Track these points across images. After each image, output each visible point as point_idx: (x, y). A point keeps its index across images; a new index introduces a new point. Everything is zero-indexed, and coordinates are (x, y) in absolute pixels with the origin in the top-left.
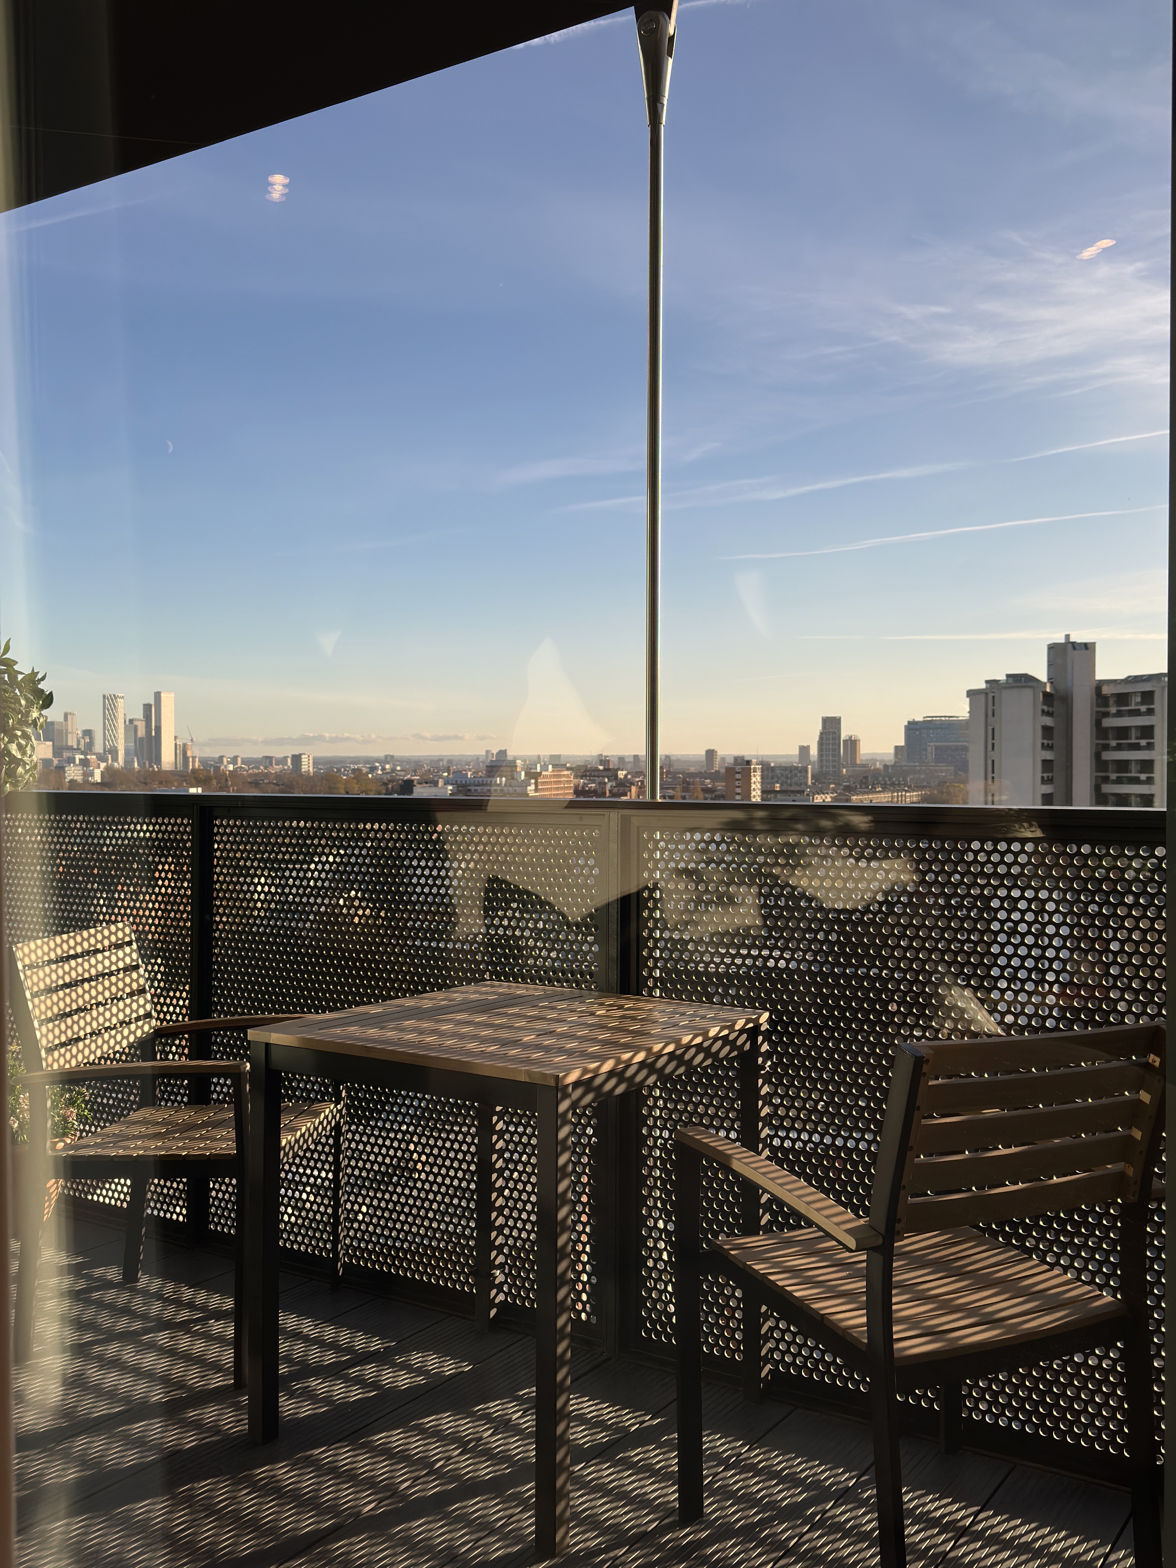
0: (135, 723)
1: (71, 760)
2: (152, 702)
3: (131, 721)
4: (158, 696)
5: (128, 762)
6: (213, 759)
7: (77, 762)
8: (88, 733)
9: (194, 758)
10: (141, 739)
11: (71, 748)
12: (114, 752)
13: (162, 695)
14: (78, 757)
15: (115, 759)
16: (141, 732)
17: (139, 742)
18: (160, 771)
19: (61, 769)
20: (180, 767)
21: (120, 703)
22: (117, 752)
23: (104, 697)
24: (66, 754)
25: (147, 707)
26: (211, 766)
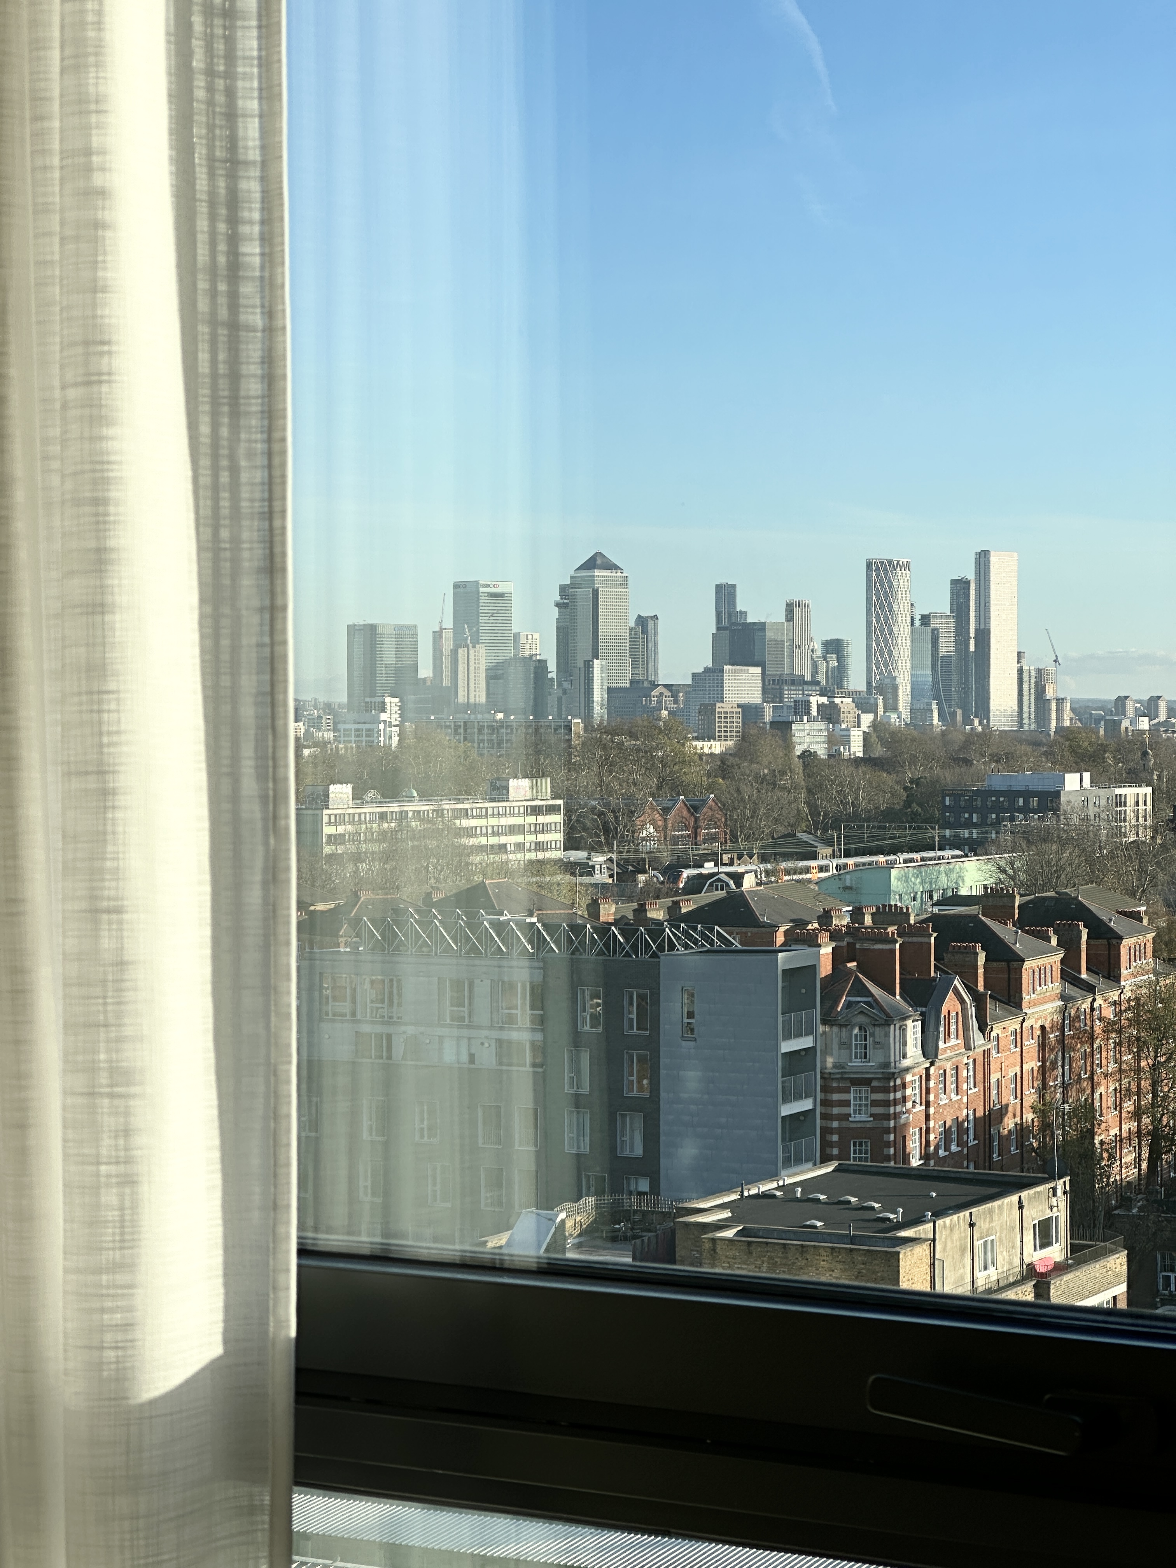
0: (934, 623)
1: (801, 709)
2: (971, 576)
3: (925, 619)
4: (983, 560)
5: (919, 713)
6: (1102, 705)
7: (814, 712)
8: (834, 647)
9: (1060, 701)
10: (947, 659)
11: (798, 682)
12: (889, 690)
13: (993, 559)
14: (816, 700)
15: (892, 706)
16: (947, 645)
17: (941, 665)
18: (987, 733)
19: (783, 727)
20: (1029, 724)
21: (902, 579)
22: (895, 688)
23: (869, 565)
24: (790, 695)
25: (960, 587)
26: (1098, 721)
